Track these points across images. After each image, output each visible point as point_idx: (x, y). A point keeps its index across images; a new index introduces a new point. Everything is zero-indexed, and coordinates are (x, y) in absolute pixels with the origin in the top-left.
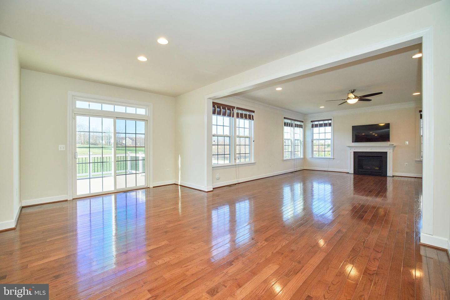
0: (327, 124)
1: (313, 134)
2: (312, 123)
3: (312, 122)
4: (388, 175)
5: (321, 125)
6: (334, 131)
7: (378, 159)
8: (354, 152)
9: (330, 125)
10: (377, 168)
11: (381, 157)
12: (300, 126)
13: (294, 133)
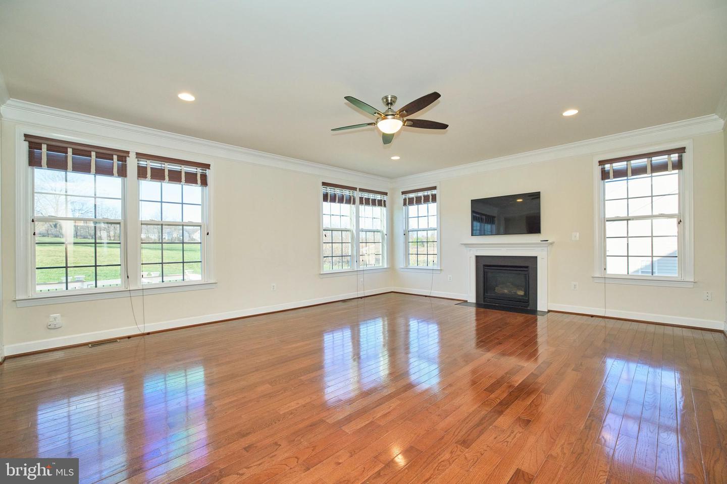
0: (428, 196)
1: (407, 218)
2: (404, 196)
3: (403, 193)
4: (539, 309)
5: (418, 201)
6: (440, 214)
7: (520, 272)
8: (477, 257)
9: (434, 198)
10: (521, 293)
11: (527, 267)
12: (381, 203)
13: (358, 217)
